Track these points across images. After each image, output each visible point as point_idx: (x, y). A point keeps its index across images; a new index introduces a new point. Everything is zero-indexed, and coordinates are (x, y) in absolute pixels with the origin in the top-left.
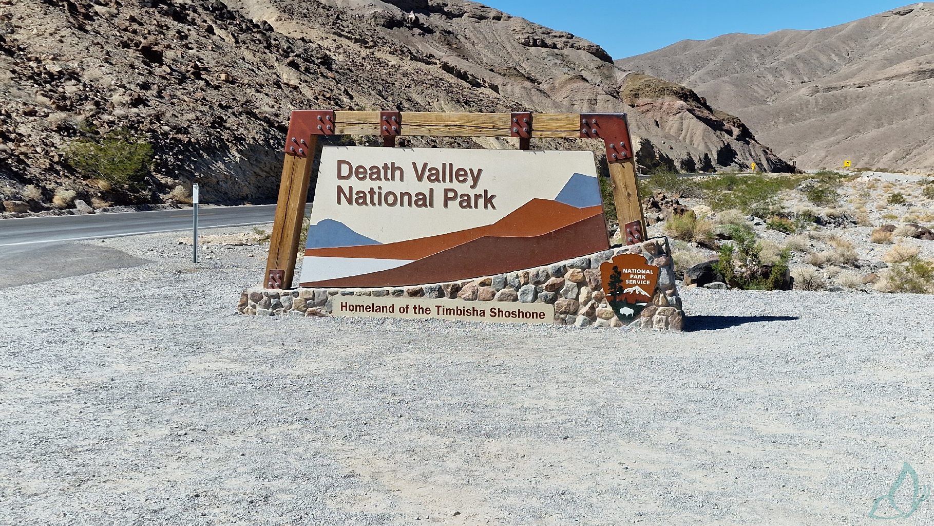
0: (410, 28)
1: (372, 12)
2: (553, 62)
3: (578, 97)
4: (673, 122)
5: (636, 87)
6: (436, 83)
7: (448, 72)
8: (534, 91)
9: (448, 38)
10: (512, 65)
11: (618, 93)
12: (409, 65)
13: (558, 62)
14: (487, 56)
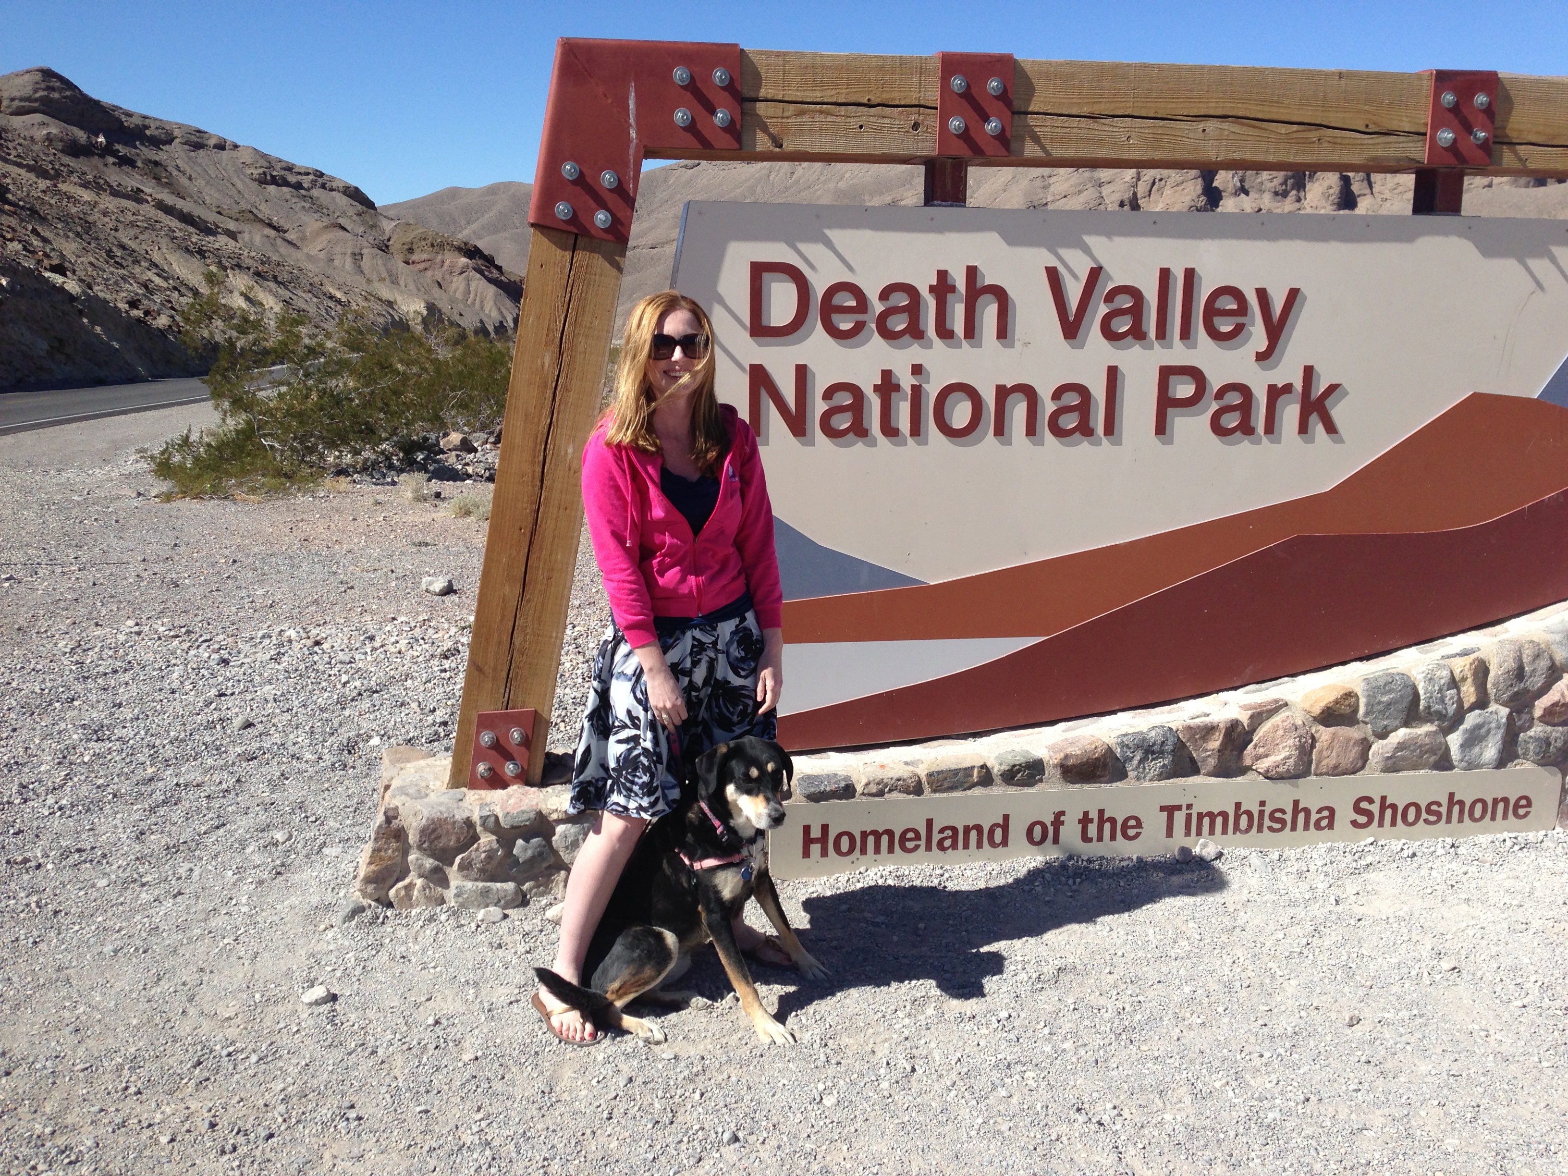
0: (102, 156)
1: (45, 132)
2: (299, 205)
3: (338, 249)
4: (457, 284)
5: (409, 240)
6: (152, 226)
7: (166, 213)
8: (279, 241)
9: (155, 170)
10: (244, 205)
11: (387, 247)
12: (108, 202)
13: (307, 205)
14: (211, 196)
